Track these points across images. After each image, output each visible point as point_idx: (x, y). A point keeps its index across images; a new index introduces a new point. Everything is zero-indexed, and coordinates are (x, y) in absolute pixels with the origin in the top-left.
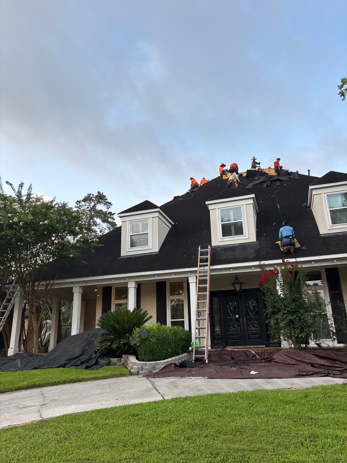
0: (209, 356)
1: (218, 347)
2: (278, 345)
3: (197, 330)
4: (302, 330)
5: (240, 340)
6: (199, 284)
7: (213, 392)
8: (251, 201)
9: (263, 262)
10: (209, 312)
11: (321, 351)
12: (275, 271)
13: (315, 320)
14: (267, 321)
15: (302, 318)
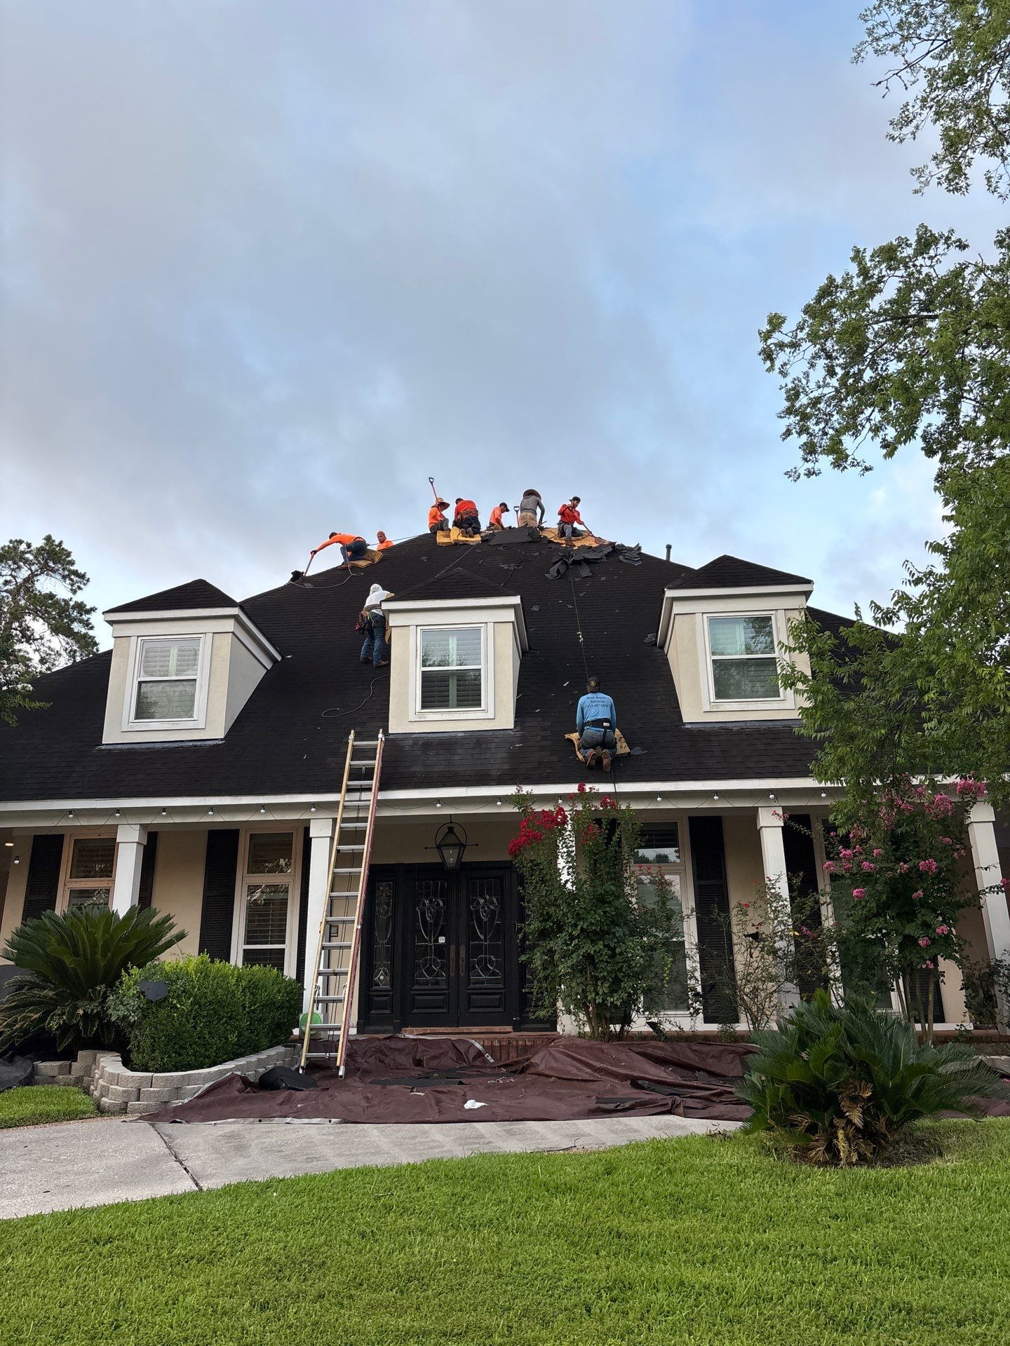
0: (350, 1056)
1: (377, 1028)
2: (548, 1026)
3: (321, 978)
4: (615, 986)
5: (445, 1010)
6: (339, 844)
7: (350, 1162)
8: (510, 615)
9: (526, 789)
10: (362, 925)
11: (661, 1044)
12: (557, 815)
13: (651, 958)
14: (523, 958)
15: (618, 950)
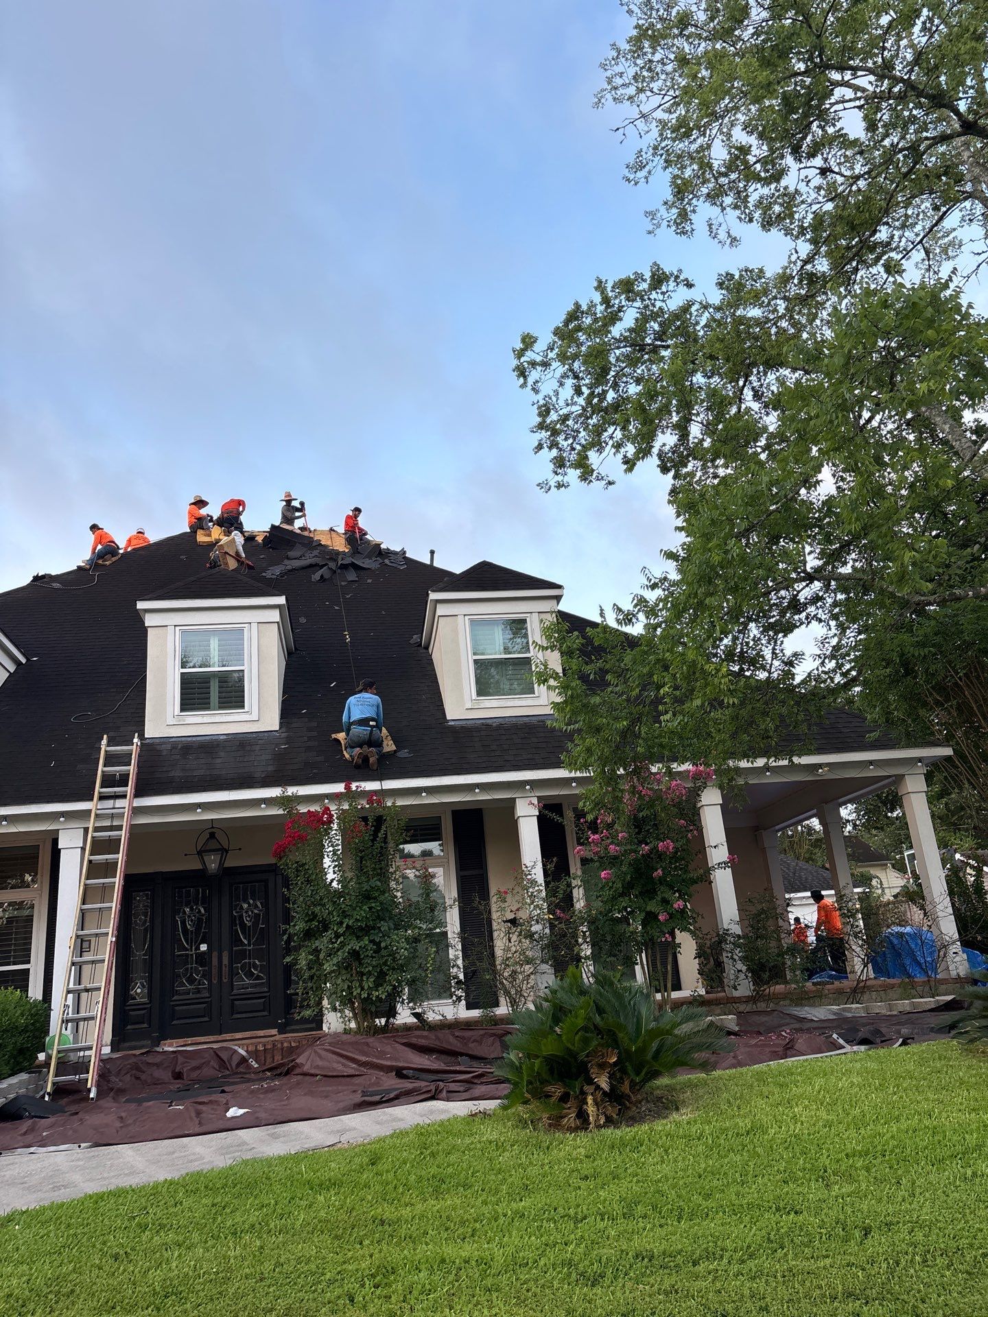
0: (103, 1076)
1: (133, 1043)
2: (314, 1025)
3: (70, 996)
4: (381, 979)
5: (206, 1019)
6: (92, 854)
7: (101, 1186)
8: (275, 616)
9: (291, 790)
10: (118, 937)
11: (425, 1033)
12: (323, 814)
13: (415, 949)
14: (288, 959)
15: (383, 945)
